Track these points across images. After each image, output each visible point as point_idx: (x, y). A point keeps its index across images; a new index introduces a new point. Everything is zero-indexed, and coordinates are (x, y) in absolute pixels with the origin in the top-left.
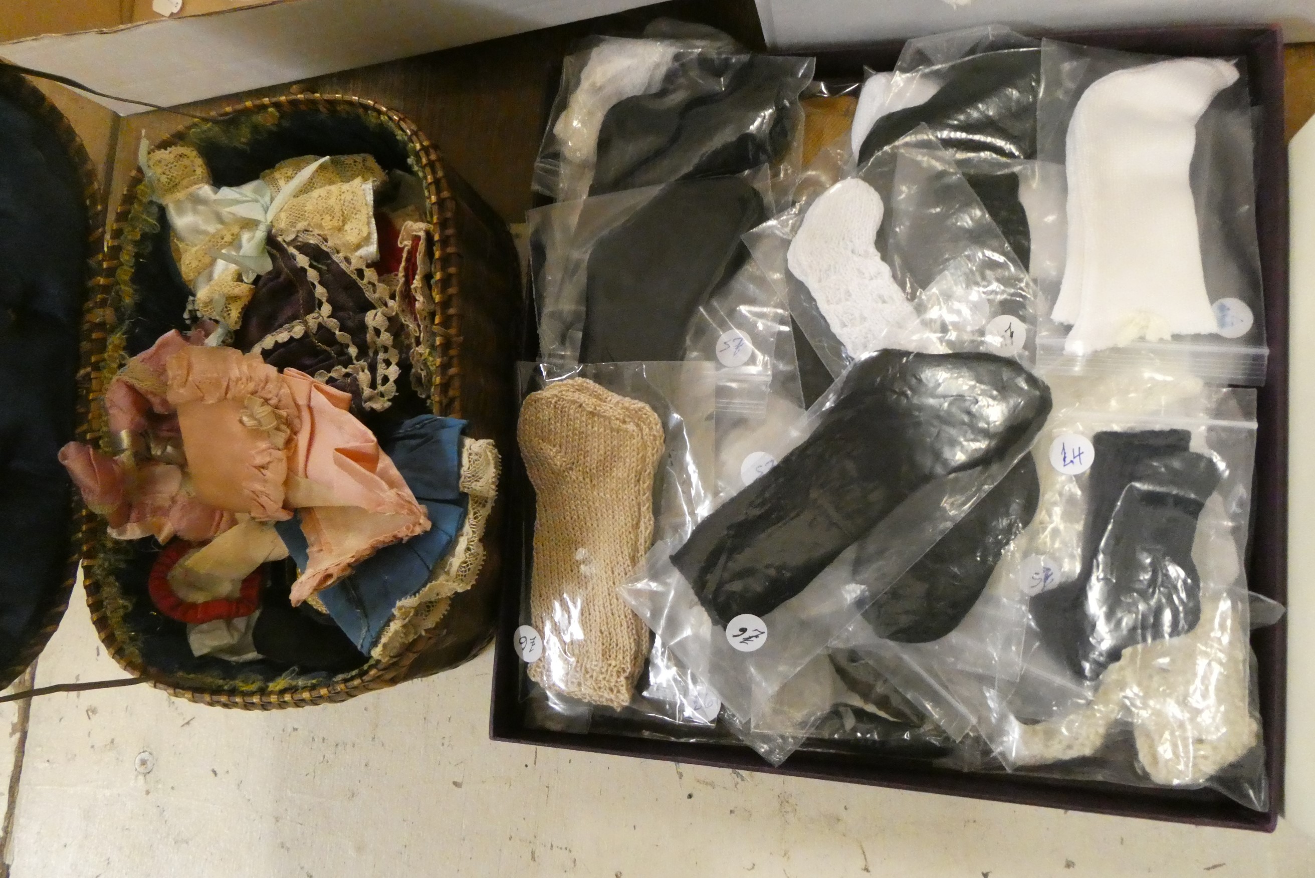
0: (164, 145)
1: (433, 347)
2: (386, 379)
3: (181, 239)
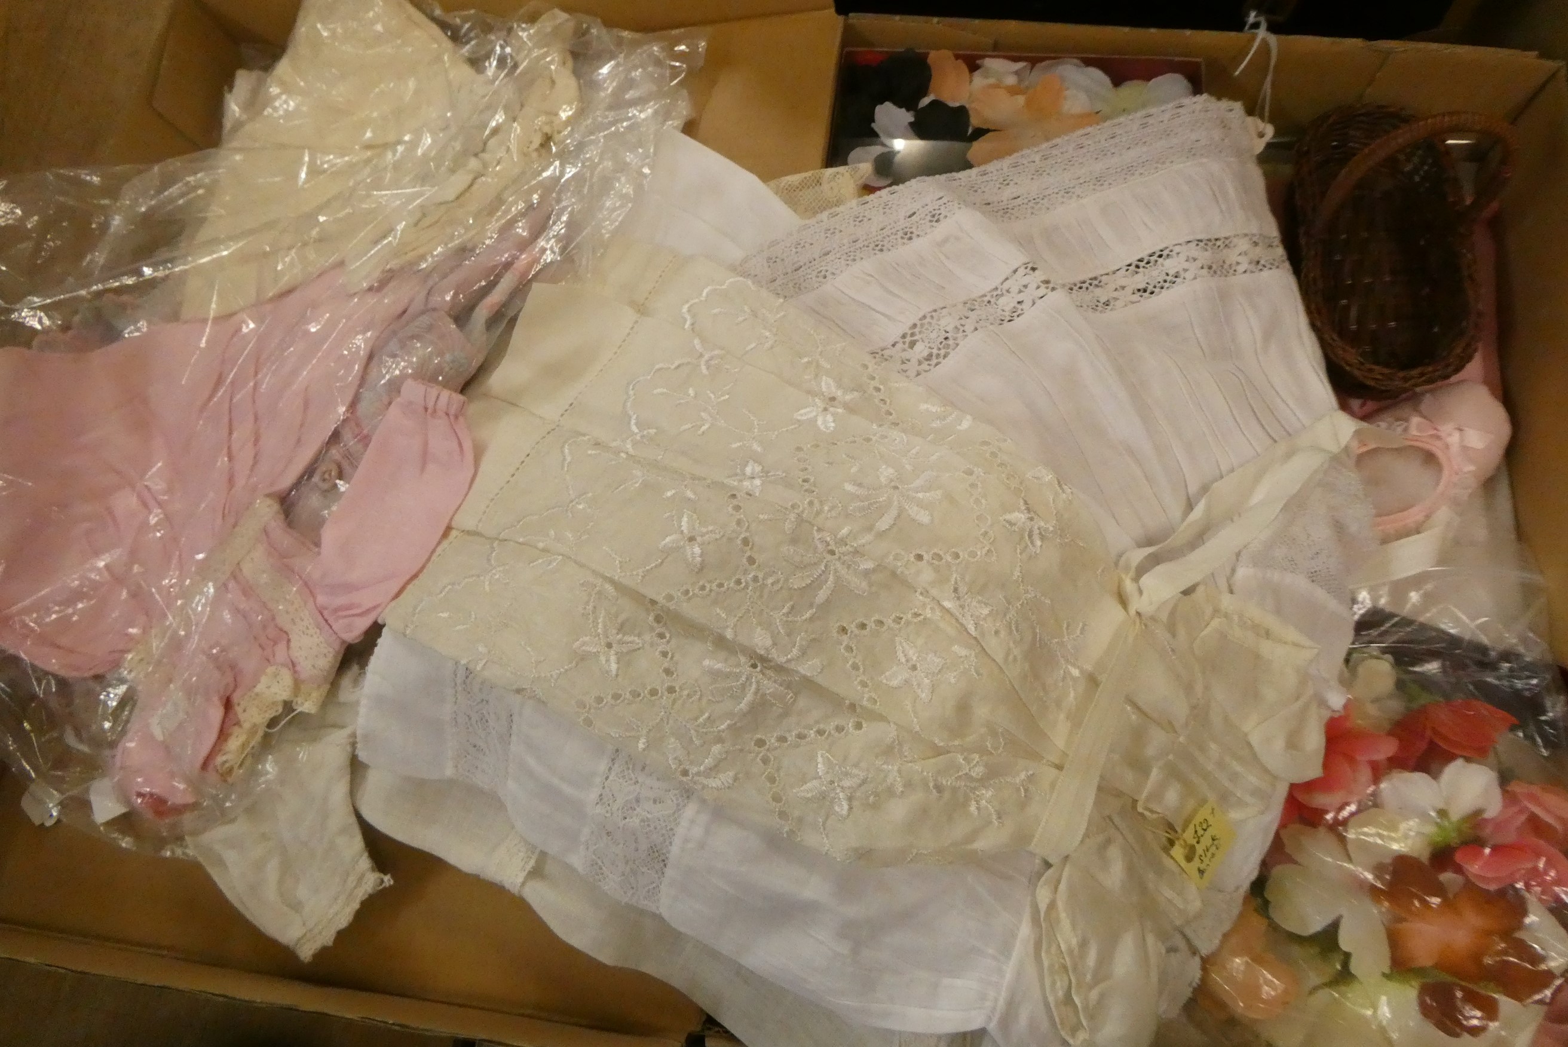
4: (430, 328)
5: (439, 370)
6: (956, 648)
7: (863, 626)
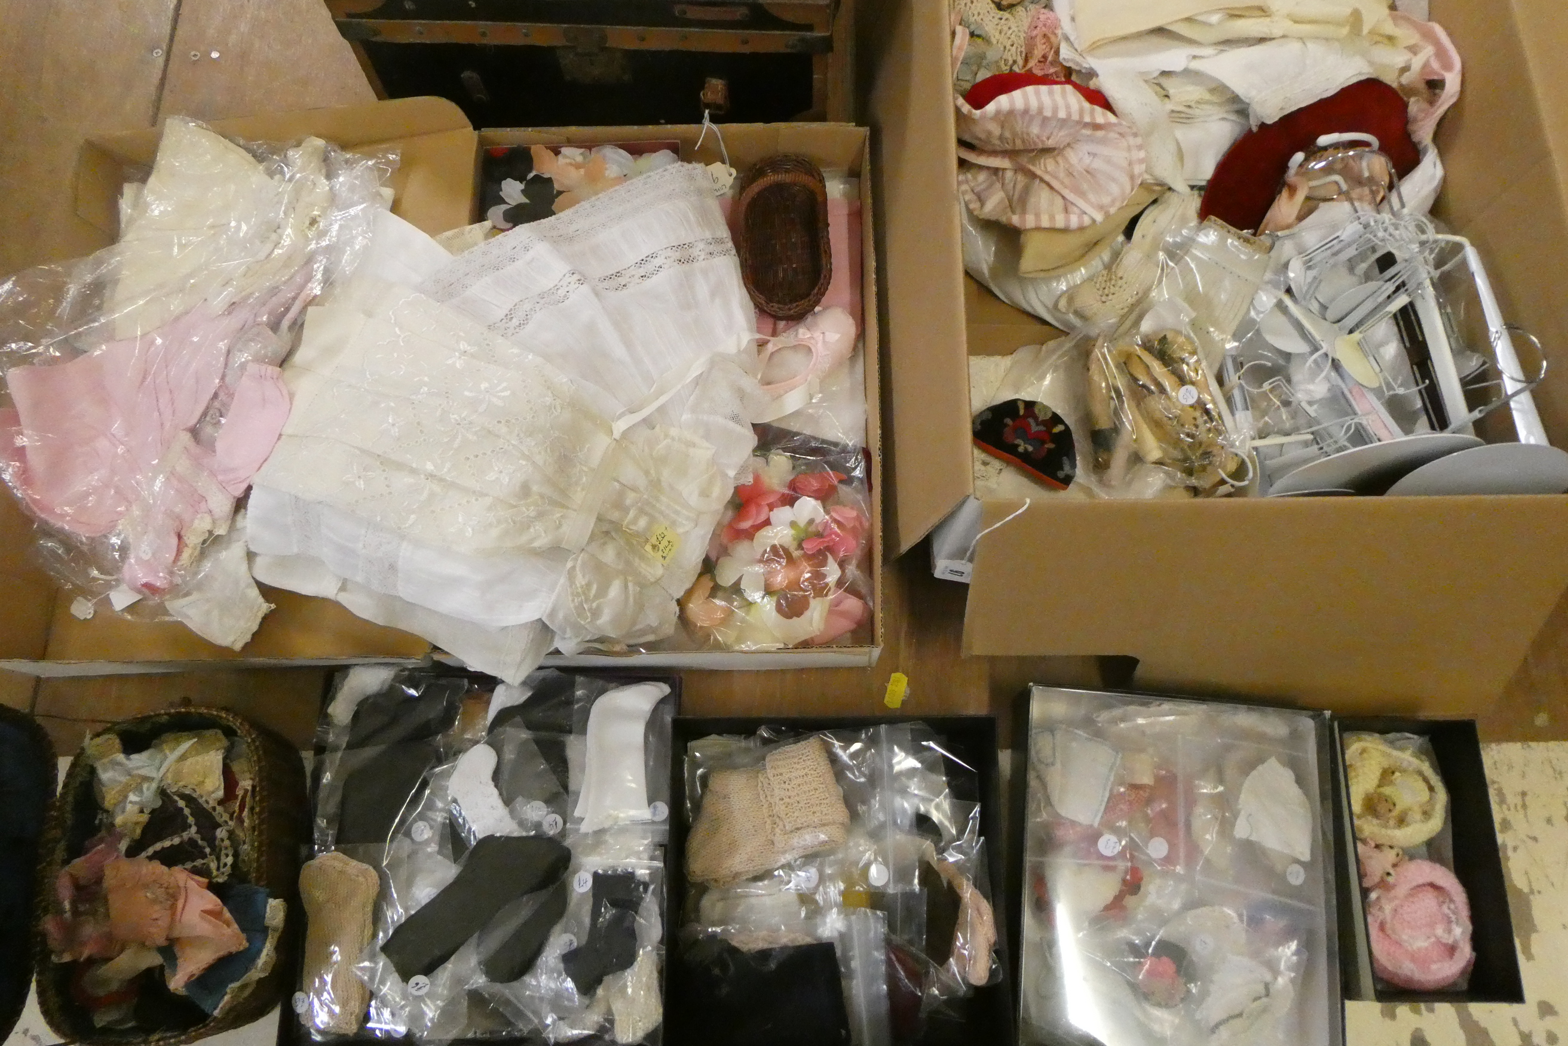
0: (98, 735)
1: (253, 846)
2: (225, 865)
3: (103, 785)
4: (258, 334)
5: (266, 356)
6: (521, 462)
7: (477, 456)
